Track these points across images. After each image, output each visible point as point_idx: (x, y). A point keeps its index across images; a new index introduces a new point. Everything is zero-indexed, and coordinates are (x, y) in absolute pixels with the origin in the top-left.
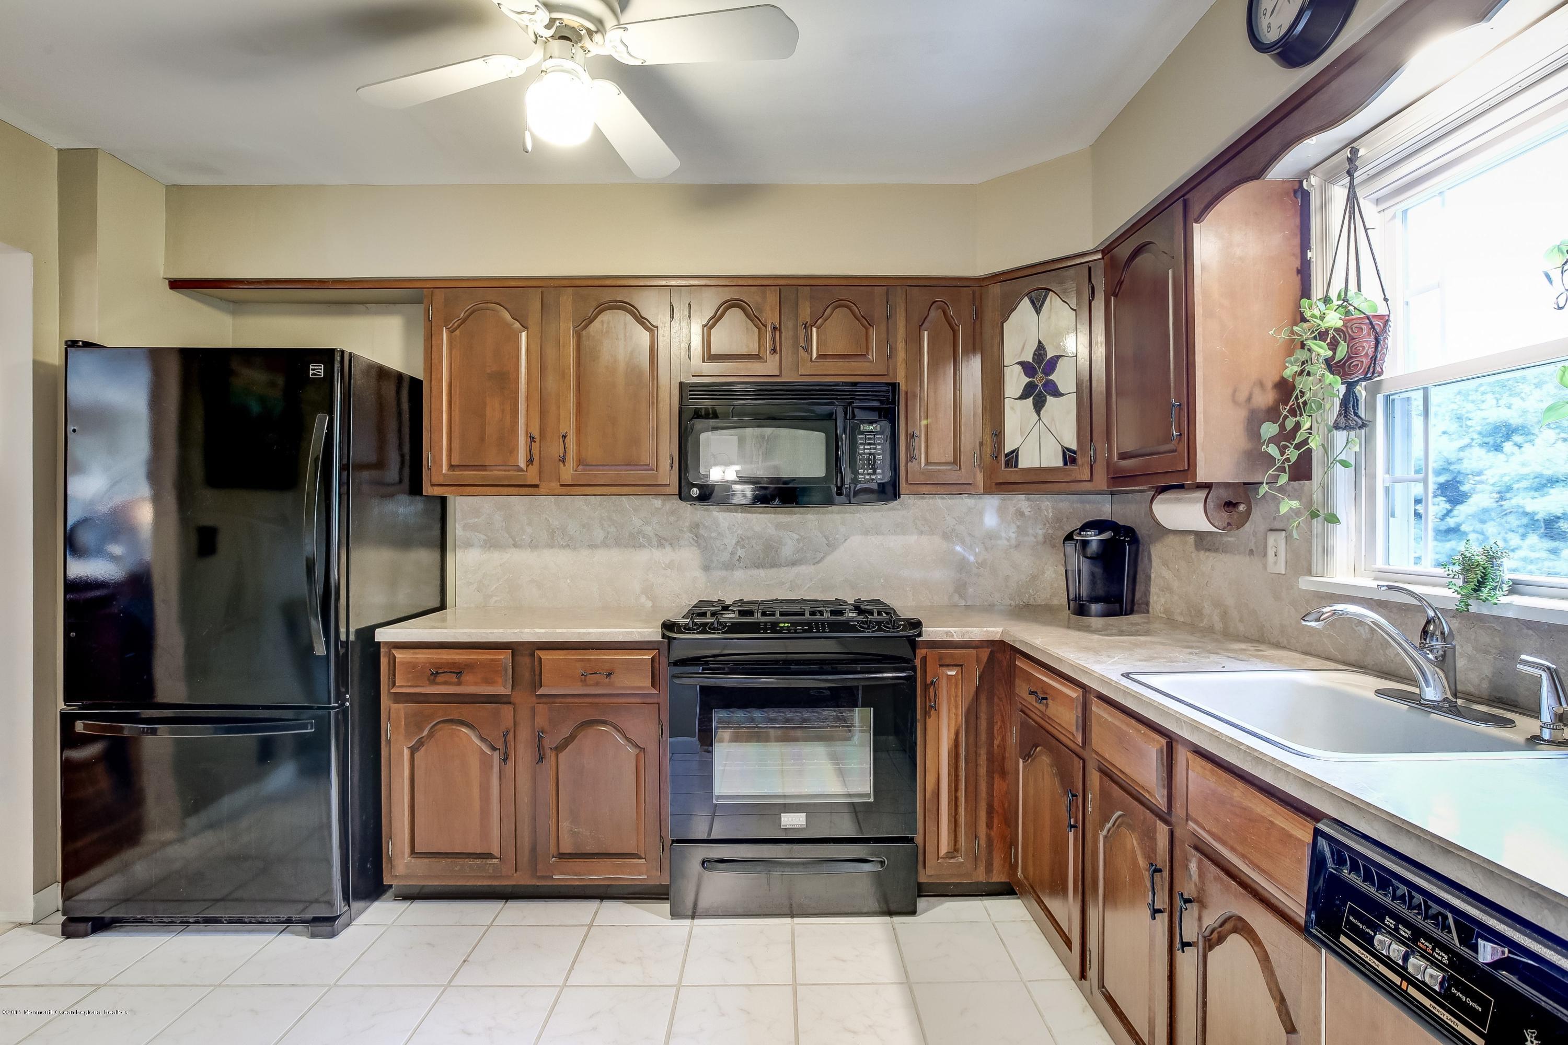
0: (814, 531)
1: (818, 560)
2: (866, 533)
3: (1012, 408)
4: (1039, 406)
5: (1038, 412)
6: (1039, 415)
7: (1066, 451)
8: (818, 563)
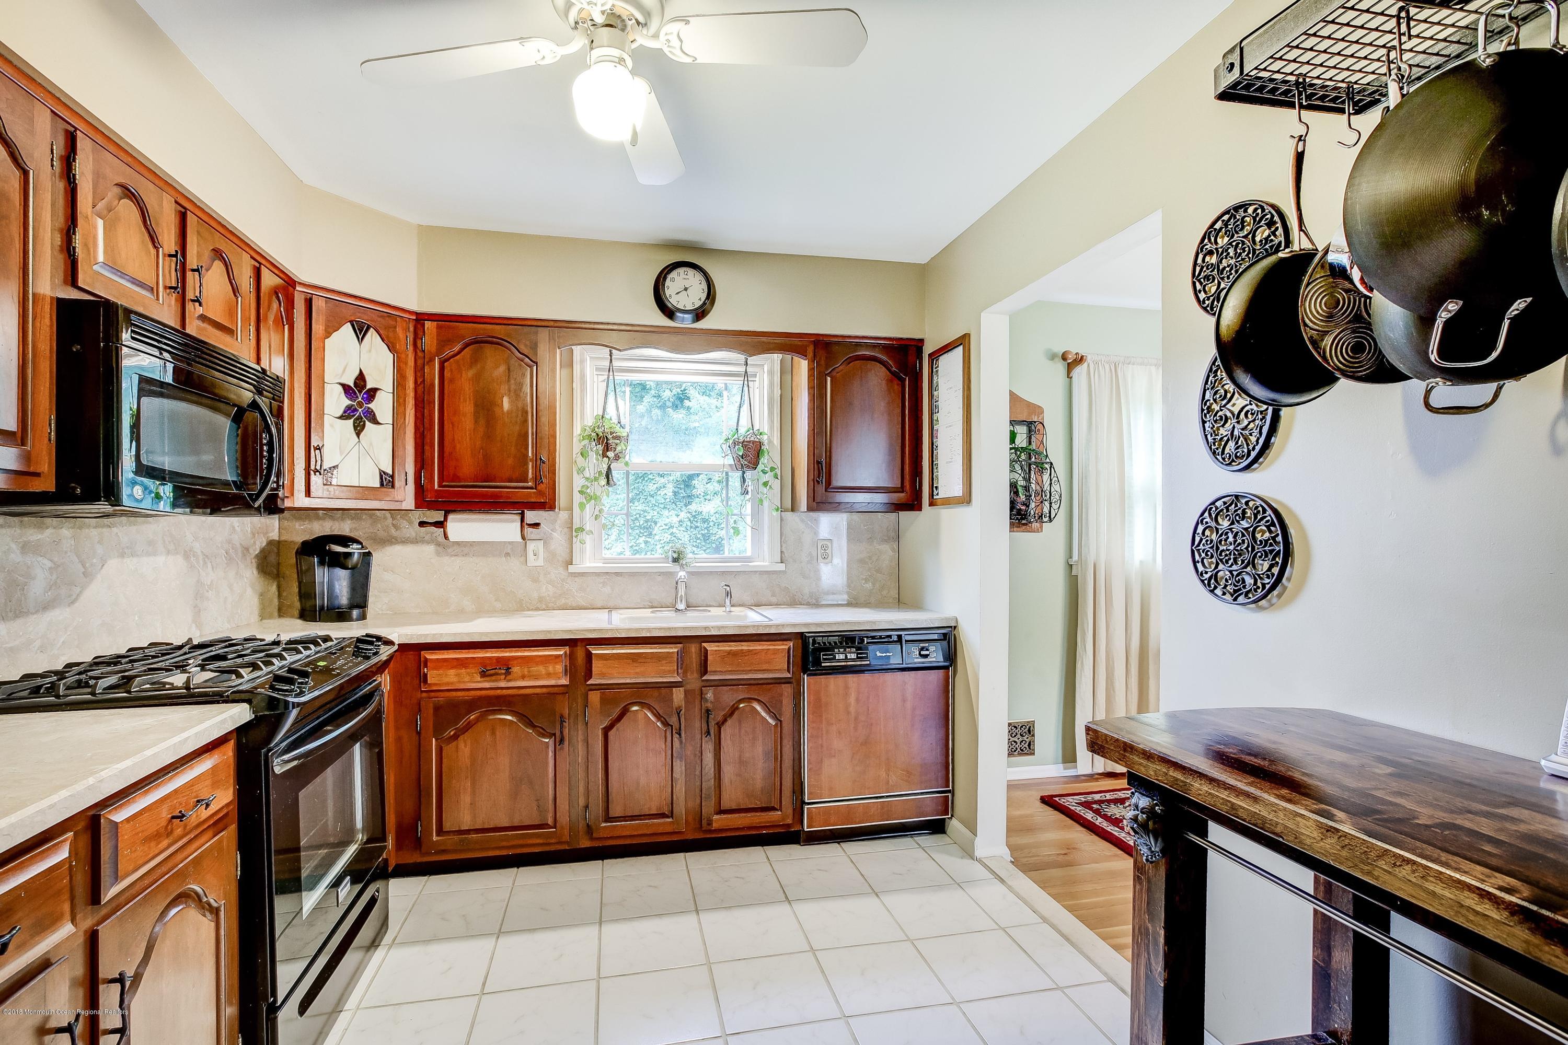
0: (69, 554)
1: (74, 597)
2: (122, 555)
3: (332, 426)
4: (359, 429)
5: (358, 435)
6: (358, 437)
7: (382, 474)
8: (73, 603)
